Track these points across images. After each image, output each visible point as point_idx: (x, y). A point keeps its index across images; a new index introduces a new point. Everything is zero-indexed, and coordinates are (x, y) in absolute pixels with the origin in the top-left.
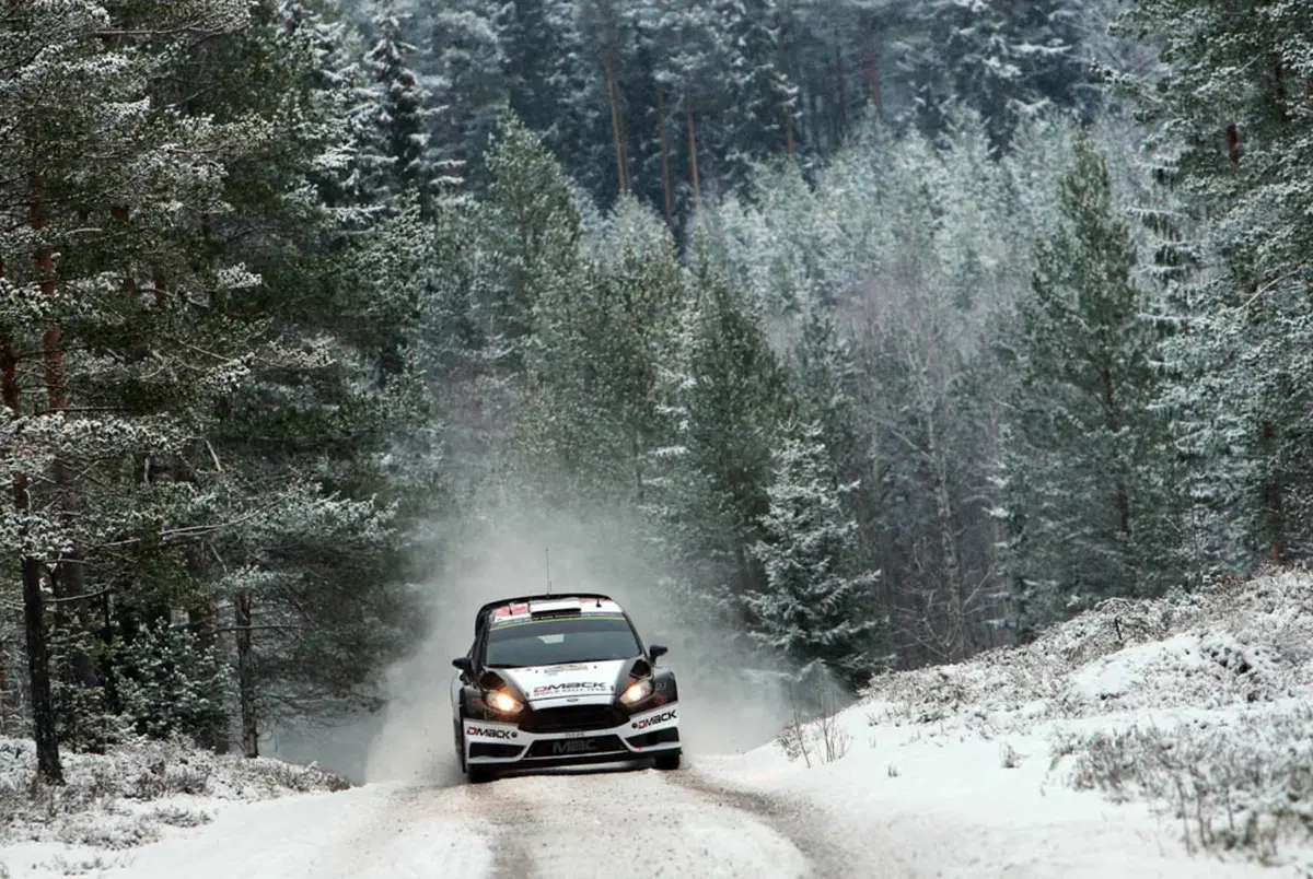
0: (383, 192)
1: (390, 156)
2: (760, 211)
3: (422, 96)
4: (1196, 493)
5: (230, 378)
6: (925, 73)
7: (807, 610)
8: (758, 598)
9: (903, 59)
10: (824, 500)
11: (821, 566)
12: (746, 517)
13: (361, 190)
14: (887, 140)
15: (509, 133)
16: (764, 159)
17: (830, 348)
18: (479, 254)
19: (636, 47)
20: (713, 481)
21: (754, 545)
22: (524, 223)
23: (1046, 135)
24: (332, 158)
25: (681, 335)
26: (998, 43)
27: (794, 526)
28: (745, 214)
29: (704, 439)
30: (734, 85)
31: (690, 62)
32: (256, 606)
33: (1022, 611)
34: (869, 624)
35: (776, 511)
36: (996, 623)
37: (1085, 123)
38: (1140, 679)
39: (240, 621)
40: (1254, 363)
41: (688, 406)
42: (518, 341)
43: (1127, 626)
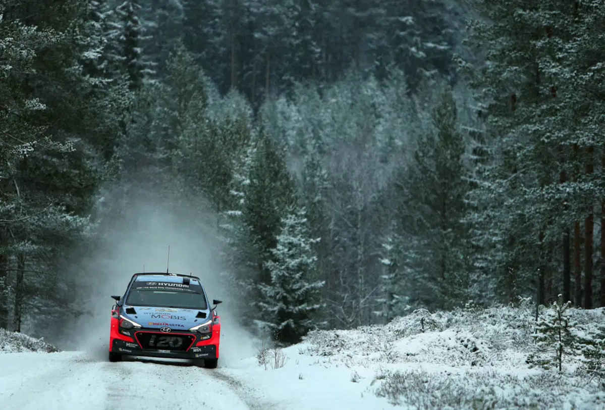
0: (117, 74)
1: (123, 56)
2: (295, 104)
3: (142, 30)
4: (477, 264)
5: (24, 152)
6: (381, 50)
7: (288, 296)
8: (266, 287)
9: (371, 42)
10: (303, 245)
11: (297, 276)
12: (266, 248)
13: (107, 71)
14: (359, 79)
15: (179, 53)
16: (301, 81)
17: (318, 174)
18: (158, 109)
19: (247, 20)
20: (252, 229)
21: (267, 262)
22: (180, 97)
23: (434, 86)
24: (91, 54)
25: (246, 159)
26: (416, 40)
27: (287, 255)
28: (288, 106)
29: (251, 210)
30: (291, 44)
31: (272, 31)
32: (27, 261)
33: (391, 309)
34: (316, 306)
35: (280, 247)
36: (378, 313)
37: (453, 83)
38: (426, 348)
39: (19, 267)
40: (509, 207)
41: (245, 192)
42: (171, 152)
43: (427, 323)
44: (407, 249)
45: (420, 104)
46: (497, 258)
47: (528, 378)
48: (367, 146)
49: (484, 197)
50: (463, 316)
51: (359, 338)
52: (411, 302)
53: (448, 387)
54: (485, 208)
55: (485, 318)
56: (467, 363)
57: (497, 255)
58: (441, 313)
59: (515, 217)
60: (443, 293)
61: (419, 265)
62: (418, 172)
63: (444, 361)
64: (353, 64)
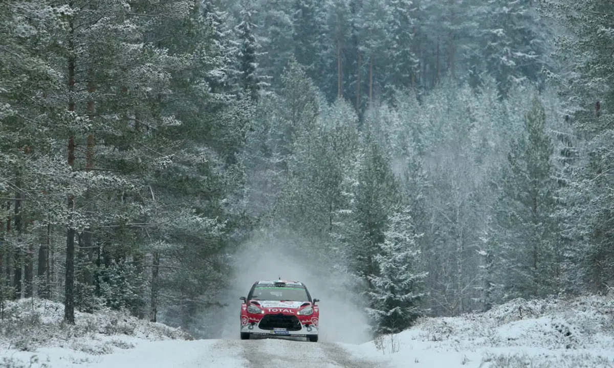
0: (236, 86)
1: (241, 71)
2: (397, 111)
3: (257, 46)
4: (567, 255)
5: (163, 163)
6: (474, 59)
7: (395, 286)
8: (375, 278)
9: (465, 53)
10: (408, 240)
11: (403, 268)
12: (374, 243)
13: (227, 84)
14: (454, 87)
15: (293, 68)
16: (401, 89)
17: (419, 174)
18: (274, 117)
19: (351, 34)
20: (362, 226)
21: (376, 255)
22: (294, 106)
23: (523, 92)
24: (215, 72)
25: (355, 163)
26: (507, 50)
27: (394, 249)
28: (390, 111)
29: (361, 209)
30: (392, 55)
31: (374, 44)
32: (162, 257)
33: (488, 296)
34: (420, 295)
35: (387, 242)
36: (476, 299)
37: (541, 89)
38: (525, 333)
39: (154, 263)
40: (595, 204)
41: (355, 193)
42: (287, 156)
43: (525, 310)
44: (501, 241)
45: (511, 109)
46: (585, 249)
48: (463, 148)
49: (572, 195)
50: (555, 303)
51: (464, 324)
52: (507, 289)
54: (573, 205)
55: (576, 305)
56: (562, 346)
57: (584, 247)
58: (536, 301)
59: (601, 212)
60: (536, 281)
61: (513, 256)
62: (511, 172)
63: (542, 344)
64: (449, 73)
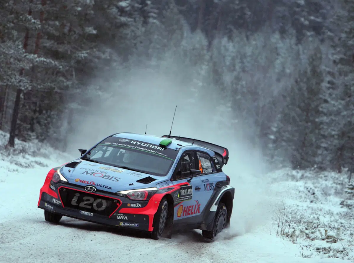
0: (136, 14)
1: (140, 5)
2: (232, 42)
4: (322, 145)
5: (82, 56)
9: (279, 12)
13: (130, 12)
14: (270, 32)
15: (171, 7)
16: (237, 29)
17: (240, 83)
22: (169, 32)
23: (311, 41)
24: (123, 4)
25: (202, 71)
26: (305, 14)
28: (228, 43)
30: (234, 8)
40: (344, 116)
43: (290, 176)
47: (339, 213)
49: (330, 109)
50: (310, 174)
53: (296, 213)
55: (322, 177)
56: (308, 201)
57: (334, 142)
58: (299, 171)
59: (346, 122)
62: (296, 89)
63: (296, 198)
